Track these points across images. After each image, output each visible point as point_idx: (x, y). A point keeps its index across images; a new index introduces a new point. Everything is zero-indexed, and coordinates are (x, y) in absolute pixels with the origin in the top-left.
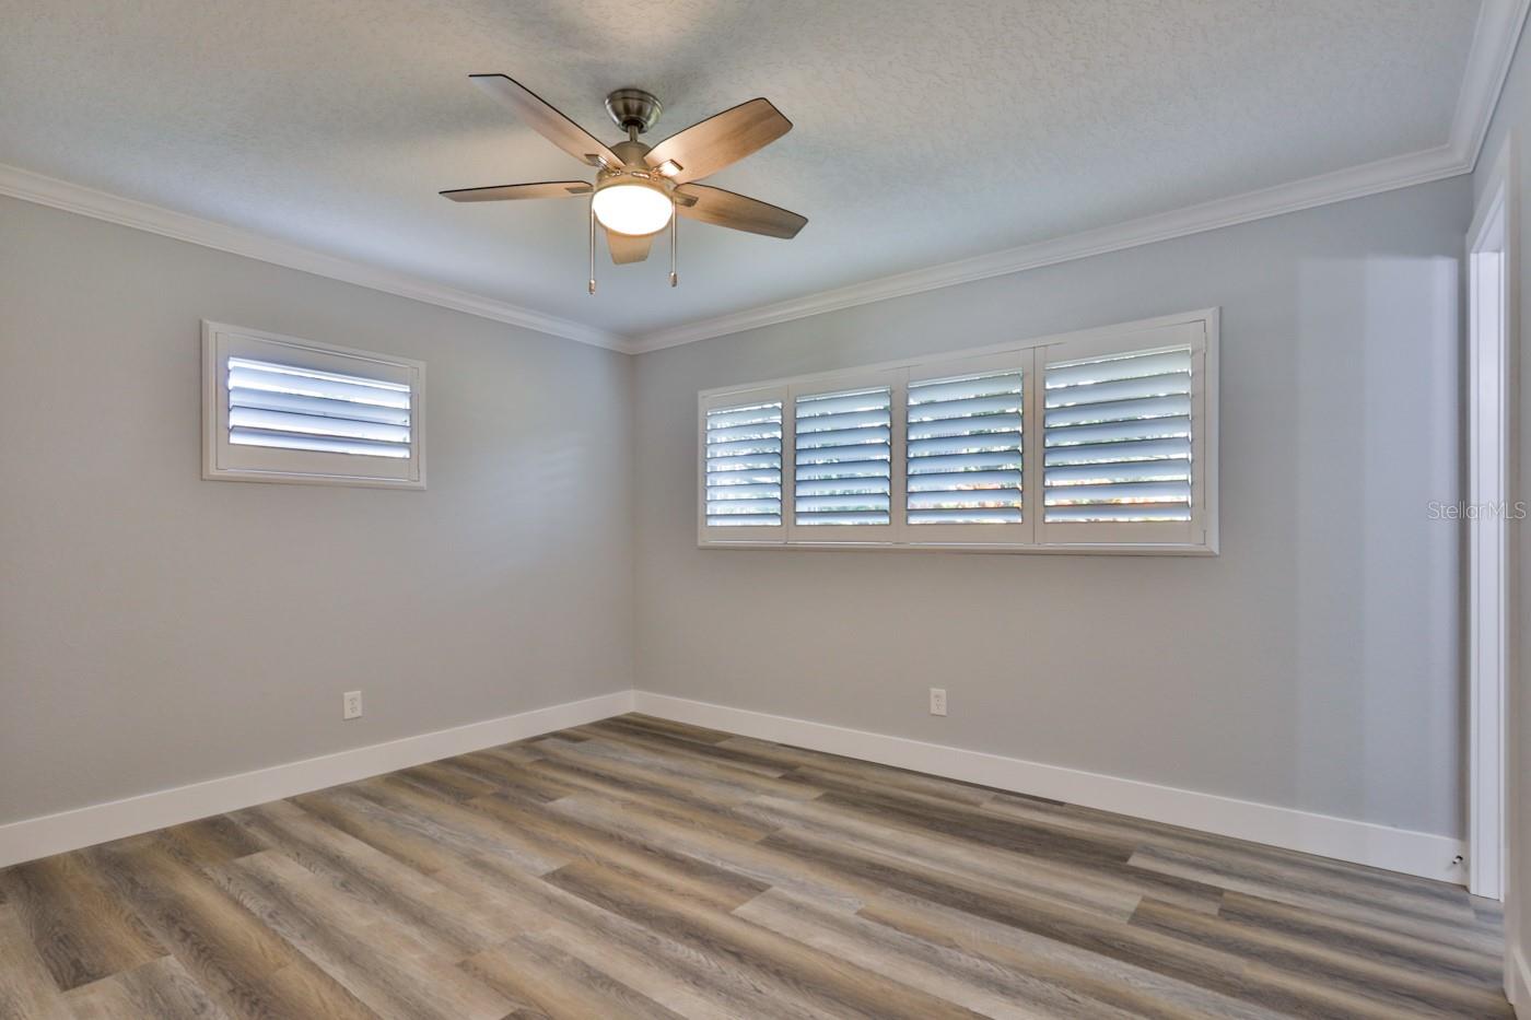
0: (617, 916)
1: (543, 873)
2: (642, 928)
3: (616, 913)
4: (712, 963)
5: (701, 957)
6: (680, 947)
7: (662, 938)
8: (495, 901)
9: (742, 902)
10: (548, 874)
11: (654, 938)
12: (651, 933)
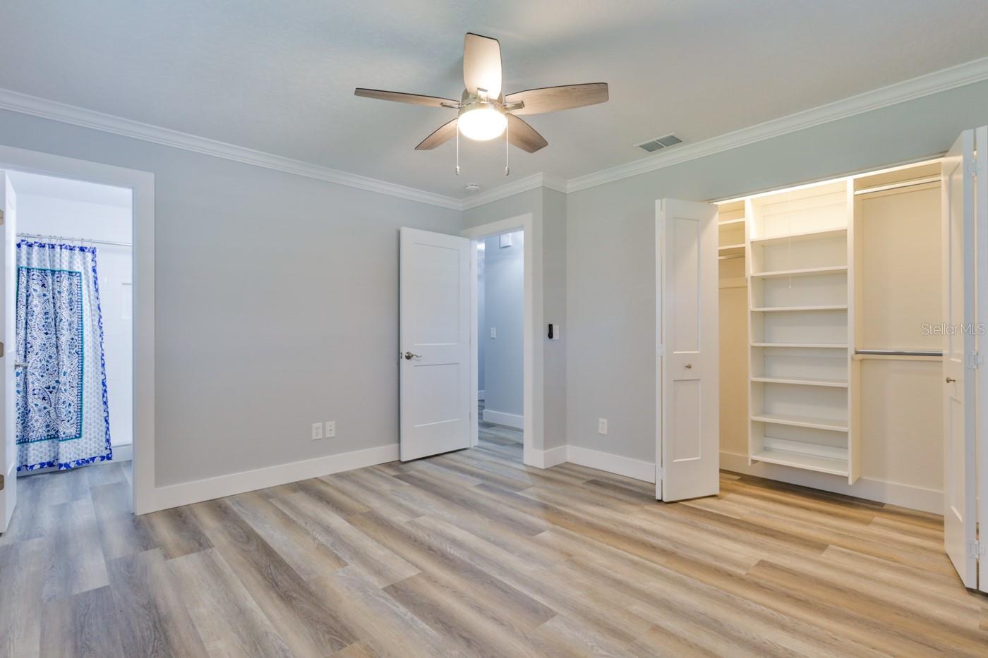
0: (492, 575)
1: (555, 617)
2: (478, 566)
3: (494, 578)
4: (444, 547)
5: (449, 550)
6: (458, 555)
7: (467, 560)
8: (580, 593)
9: (410, 579)
10: (552, 617)
11: (472, 561)
12: (472, 563)
